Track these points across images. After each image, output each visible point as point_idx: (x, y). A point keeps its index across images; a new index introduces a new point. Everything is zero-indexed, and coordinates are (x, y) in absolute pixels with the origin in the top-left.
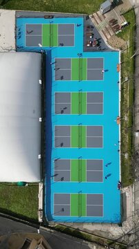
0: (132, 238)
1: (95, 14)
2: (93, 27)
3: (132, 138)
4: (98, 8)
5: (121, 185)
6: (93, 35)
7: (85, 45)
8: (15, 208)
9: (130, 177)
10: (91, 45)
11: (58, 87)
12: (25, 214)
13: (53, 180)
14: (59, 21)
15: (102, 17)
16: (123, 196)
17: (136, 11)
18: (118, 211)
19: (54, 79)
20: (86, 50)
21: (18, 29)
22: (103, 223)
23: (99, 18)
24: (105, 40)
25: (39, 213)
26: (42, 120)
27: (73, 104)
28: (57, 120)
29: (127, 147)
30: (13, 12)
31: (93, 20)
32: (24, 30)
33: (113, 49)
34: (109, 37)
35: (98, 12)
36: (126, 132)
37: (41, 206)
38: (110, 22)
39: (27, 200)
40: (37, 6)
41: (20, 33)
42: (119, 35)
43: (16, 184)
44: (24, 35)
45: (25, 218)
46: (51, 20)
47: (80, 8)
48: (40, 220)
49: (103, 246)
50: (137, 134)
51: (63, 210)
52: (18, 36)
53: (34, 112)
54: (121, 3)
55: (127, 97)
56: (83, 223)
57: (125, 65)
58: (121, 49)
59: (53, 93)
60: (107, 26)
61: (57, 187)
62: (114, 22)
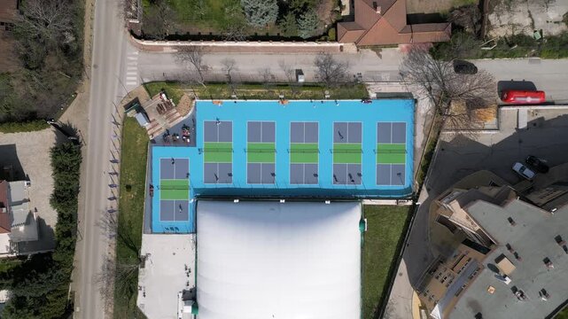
0: (435, 86)
1: (149, 133)
2: (165, 135)
3: (305, 86)
4: (143, 129)
5: (366, 99)
6: (175, 135)
7: (188, 145)
8: (395, 236)
9: (356, 88)
10: (188, 137)
11: (240, 180)
12: (403, 223)
13: (360, 187)
14: (156, 177)
15: (154, 123)
16: (381, 96)
17: (146, 81)
18: (401, 102)
19: (230, 186)
20: (194, 144)
21: (166, 231)
22: (414, 123)
23: (153, 127)
24: (182, 119)
25: (401, 204)
26: (282, 199)
27: (262, 160)
28: (283, 181)
29: (318, 92)
30: (145, 237)
31: (157, 134)
32: (168, 223)
33: (192, 109)
34: (178, 114)
35: (147, 128)
36: (298, 93)
37: (393, 202)
38: (160, 113)
39: (385, 219)
40: (138, 207)
41: (172, 229)
42: (177, 102)
43: (364, 234)
44: (174, 223)
45: (408, 222)
46: (155, 189)
47: (141, 151)
48: (410, 203)
49: (443, 122)
50: (301, 80)
51: (399, 174)
52: (175, 230)
53: (273, 209)
54: (136, 101)
55: (255, 91)
56: (414, 148)
57: (214, 95)
58: (194, 99)
59: (248, 186)
60: (165, 117)
61: (369, 181)
62: (160, 109)
